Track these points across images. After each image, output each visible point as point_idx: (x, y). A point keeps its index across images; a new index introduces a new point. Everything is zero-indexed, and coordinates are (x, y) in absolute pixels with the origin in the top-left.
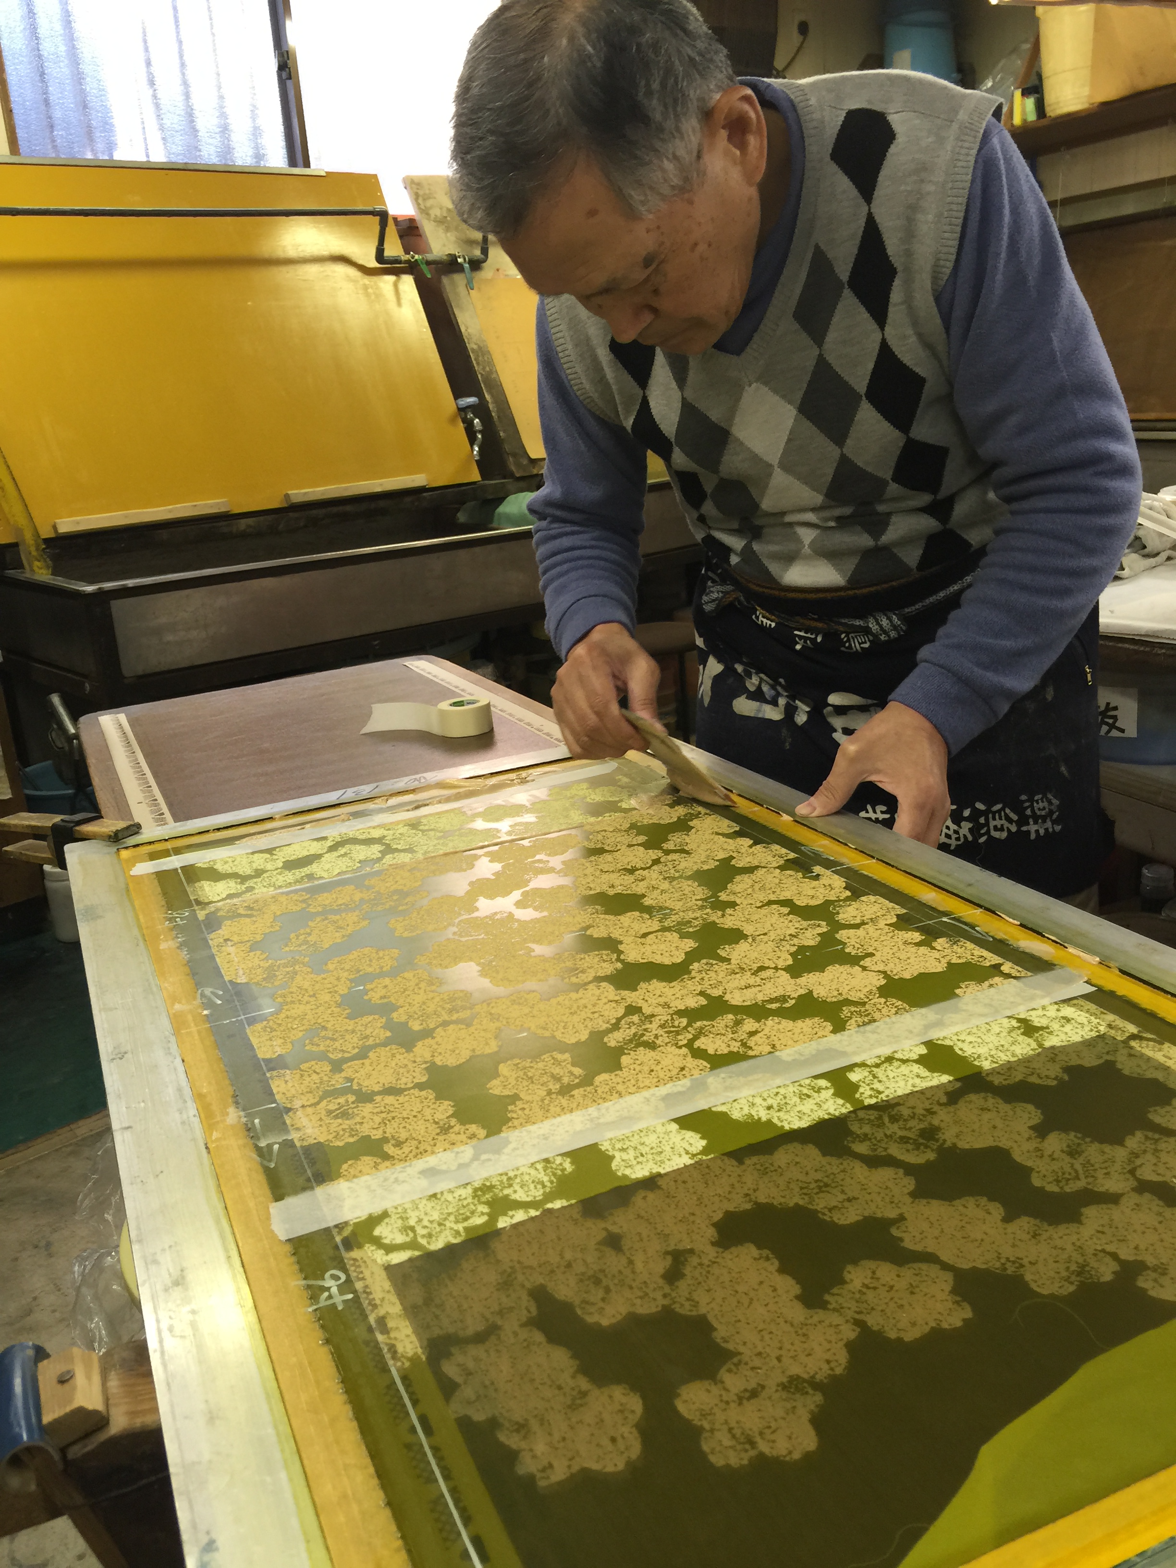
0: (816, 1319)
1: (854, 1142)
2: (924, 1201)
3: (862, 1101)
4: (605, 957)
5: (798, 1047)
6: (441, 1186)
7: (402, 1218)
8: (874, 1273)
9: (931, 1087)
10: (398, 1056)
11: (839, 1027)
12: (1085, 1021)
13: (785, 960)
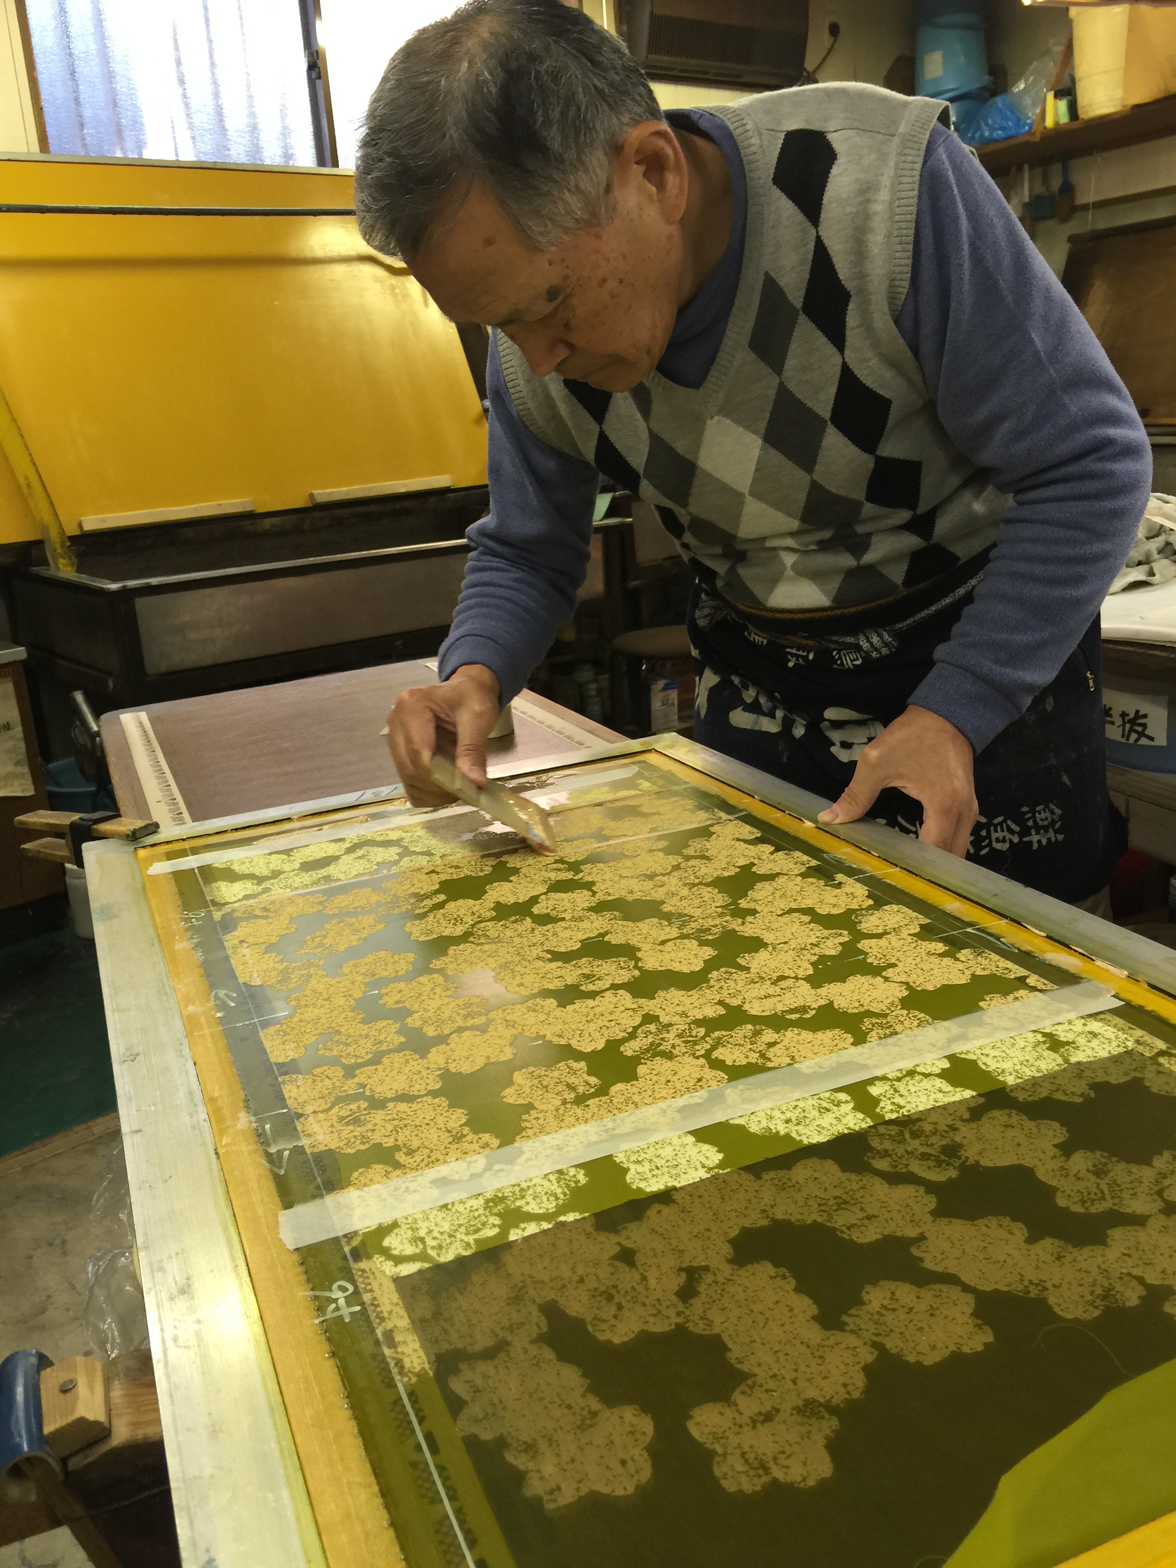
0: (832, 1341)
1: (873, 1158)
2: (945, 1220)
3: (883, 1116)
4: (622, 964)
5: (817, 1060)
6: (453, 1196)
7: (412, 1229)
8: (893, 1293)
9: (954, 1102)
10: (412, 1063)
11: (860, 1039)
12: (1112, 1036)
13: (806, 969)
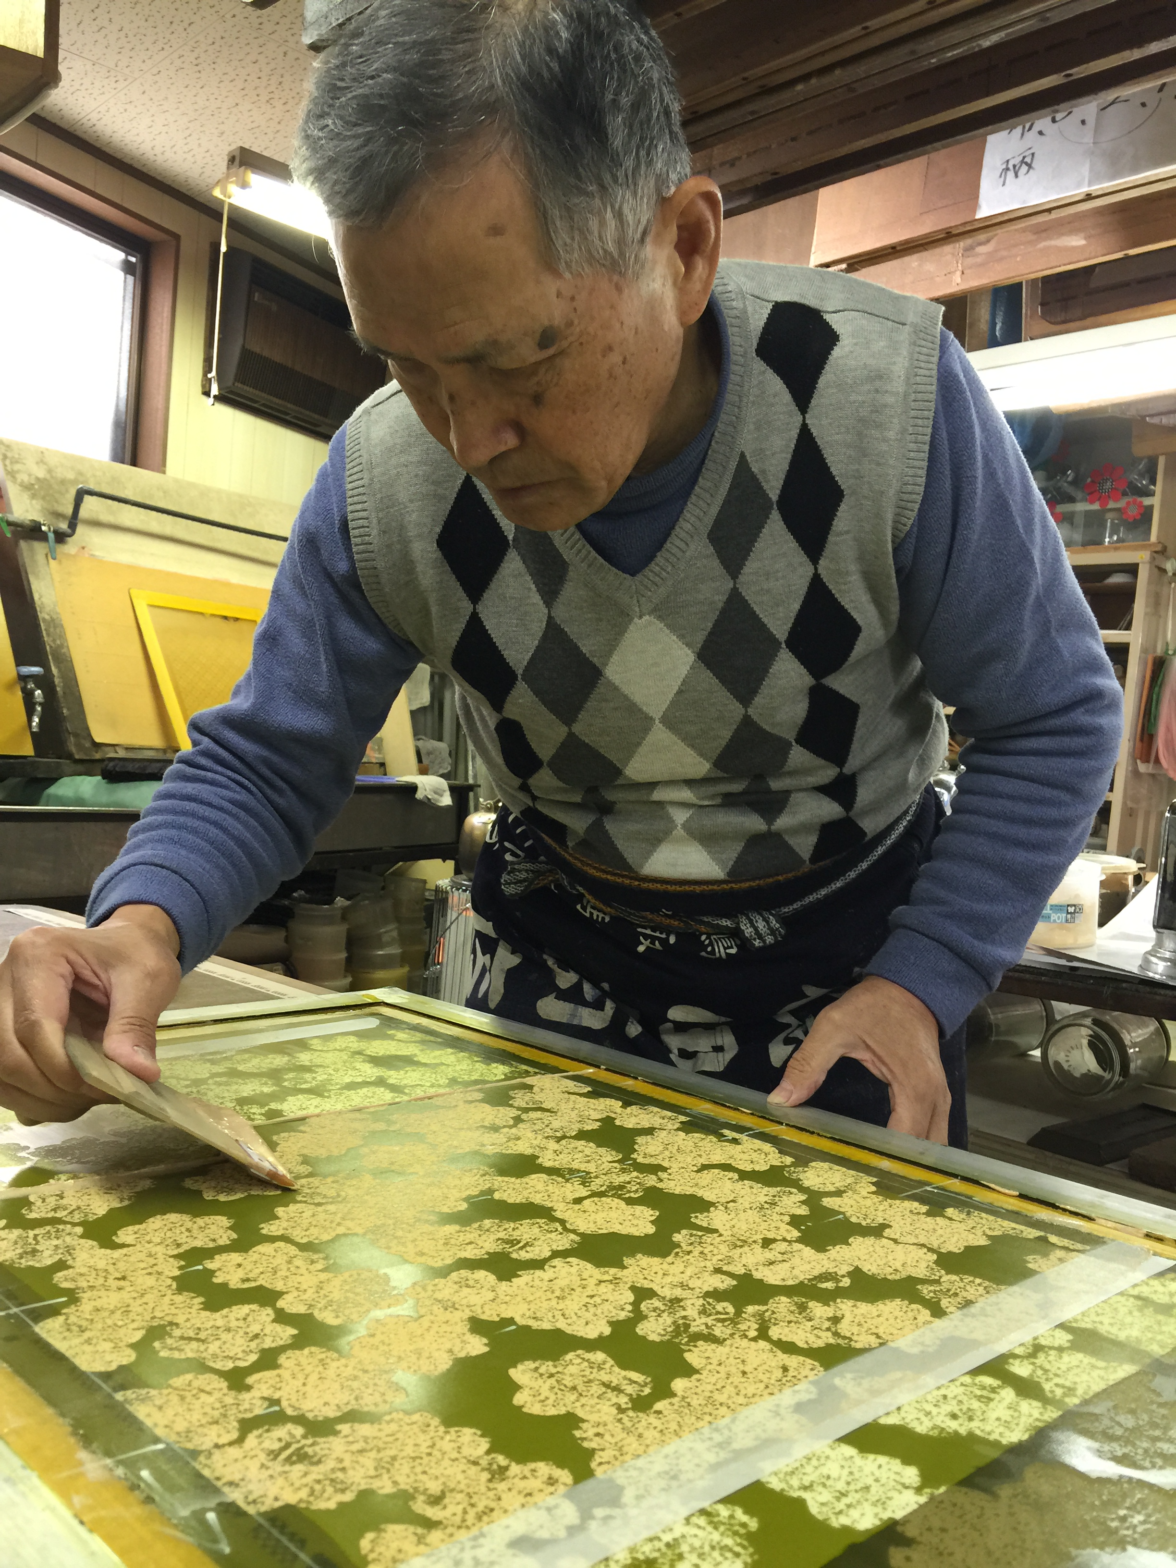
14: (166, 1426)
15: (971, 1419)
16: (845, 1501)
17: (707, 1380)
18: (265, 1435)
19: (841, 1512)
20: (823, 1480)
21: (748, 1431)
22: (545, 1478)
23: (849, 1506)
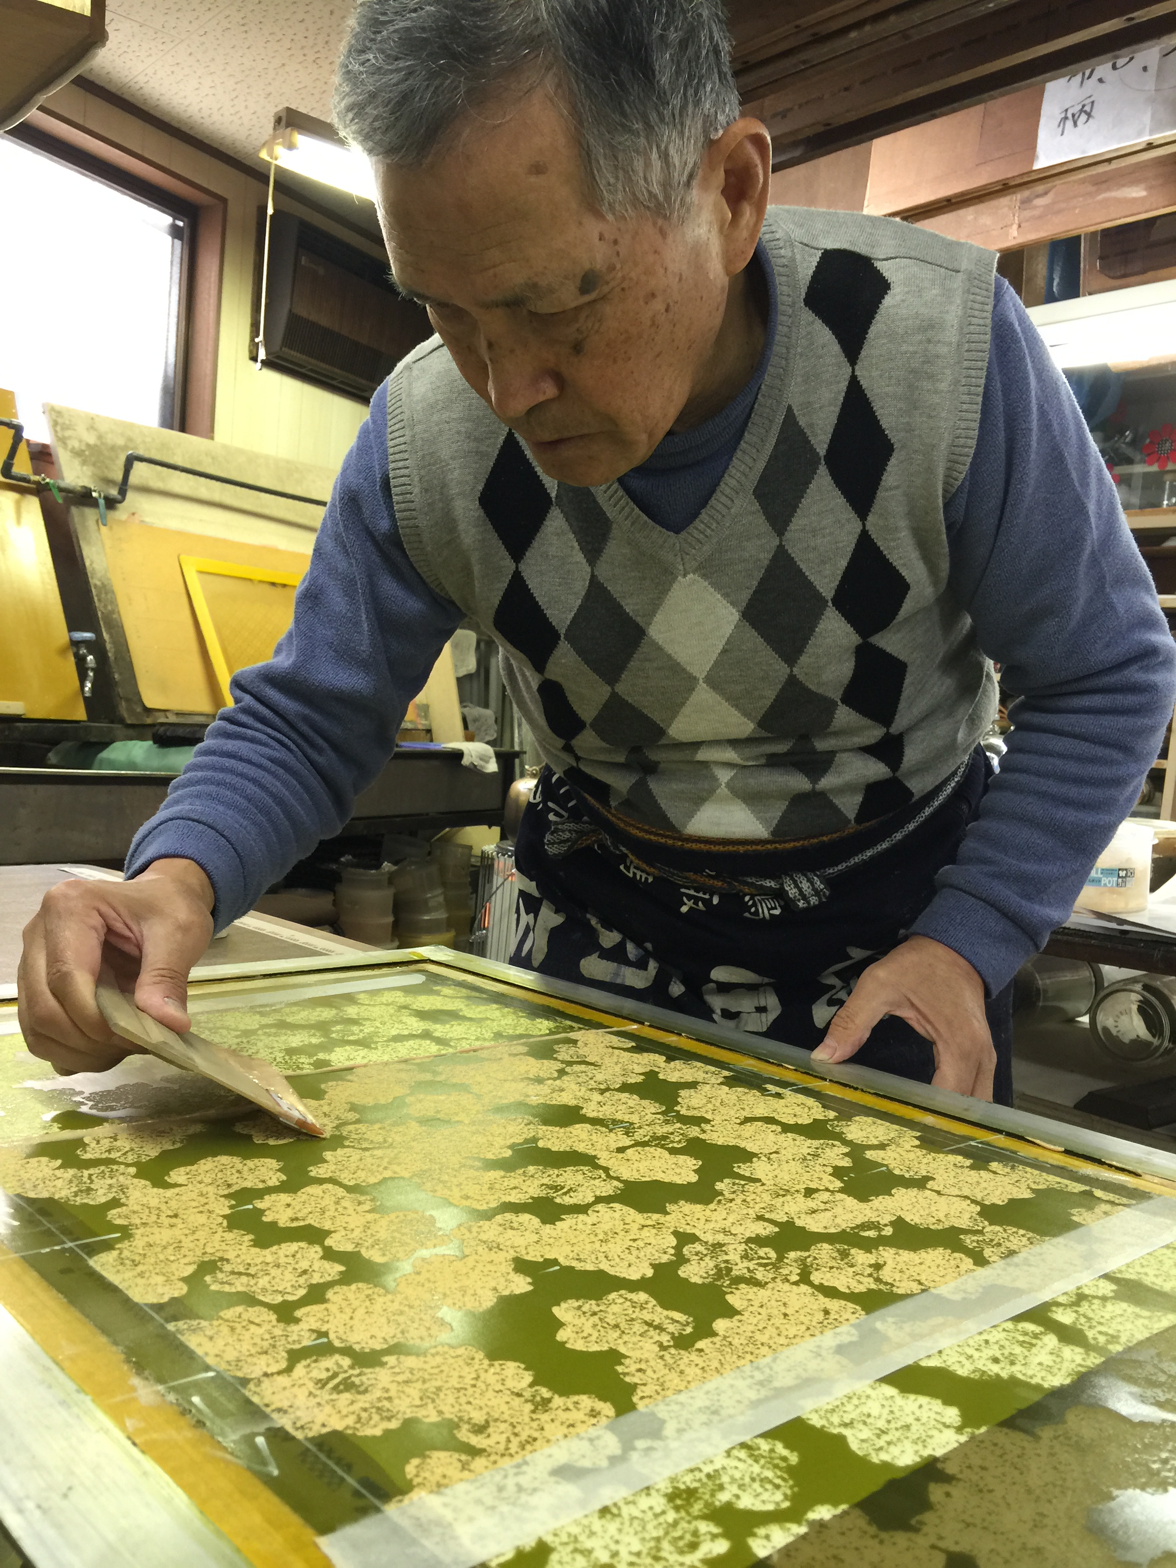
14: (217, 1356)
15: (1012, 1363)
16: (886, 1438)
17: (749, 1322)
18: (313, 1365)
19: (881, 1449)
20: (864, 1418)
21: (789, 1370)
22: (588, 1410)
23: (889, 1443)
